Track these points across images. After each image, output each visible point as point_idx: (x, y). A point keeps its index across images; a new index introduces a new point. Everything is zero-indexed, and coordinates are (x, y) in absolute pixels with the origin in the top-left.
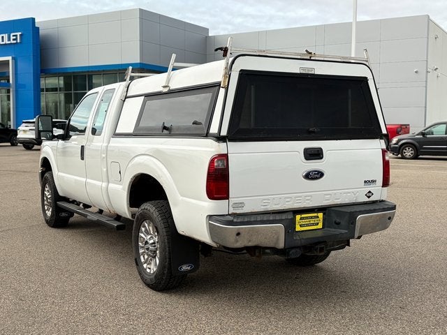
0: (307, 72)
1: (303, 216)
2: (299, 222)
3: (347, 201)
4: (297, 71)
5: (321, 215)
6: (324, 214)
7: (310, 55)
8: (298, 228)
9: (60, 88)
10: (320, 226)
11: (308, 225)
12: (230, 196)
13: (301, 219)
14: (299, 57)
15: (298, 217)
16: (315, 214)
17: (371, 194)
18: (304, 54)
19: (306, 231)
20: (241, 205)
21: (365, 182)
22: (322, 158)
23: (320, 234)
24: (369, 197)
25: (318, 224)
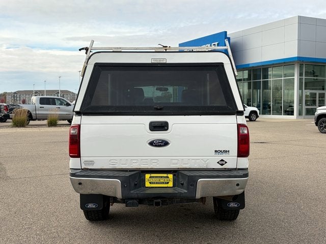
0: (158, 62)
1: (152, 175)
2: (148, 180)
3: (196, 166)
4: (149, 61)
5: (171, 176)
6: (174, 175)
7: (165, 48)
8: (147, 184)
9: (244, 79)
10: (171, 185)
11: (157, 183)
12: (81, 156)
13: (150, 177)
14: (154, 51)
15: (147, 176)
16: (165, 175)
17: (224, 163)
18: (160, 48)
19: (156, 187)
20: (92, 162)
21: (216, 151)
22: (167, 130)
23: (171, 191)
24: (222, 165)
25: (168, 183)
